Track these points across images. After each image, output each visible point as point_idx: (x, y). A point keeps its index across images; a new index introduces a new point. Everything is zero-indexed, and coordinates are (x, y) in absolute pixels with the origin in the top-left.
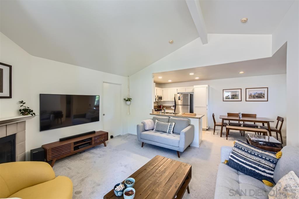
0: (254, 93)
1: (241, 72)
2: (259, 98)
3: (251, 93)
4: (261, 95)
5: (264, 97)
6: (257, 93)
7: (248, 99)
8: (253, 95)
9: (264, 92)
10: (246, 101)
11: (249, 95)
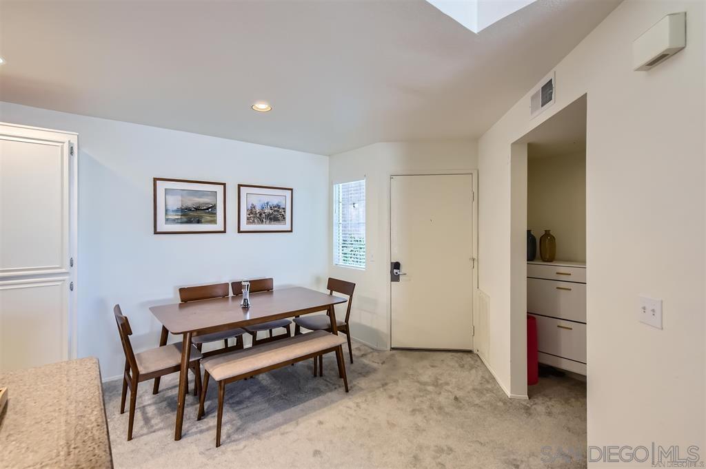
0: (262, 202)
1: (262, 106)
2: (274, 221)
3: (255, 204)
4: (278, 211)
5: (284, 218)
6: (267, 203)
7: (244, 227)
8: (258, 209)
9: (284, 202)
10: (239, 232)
11: (248, 210)
